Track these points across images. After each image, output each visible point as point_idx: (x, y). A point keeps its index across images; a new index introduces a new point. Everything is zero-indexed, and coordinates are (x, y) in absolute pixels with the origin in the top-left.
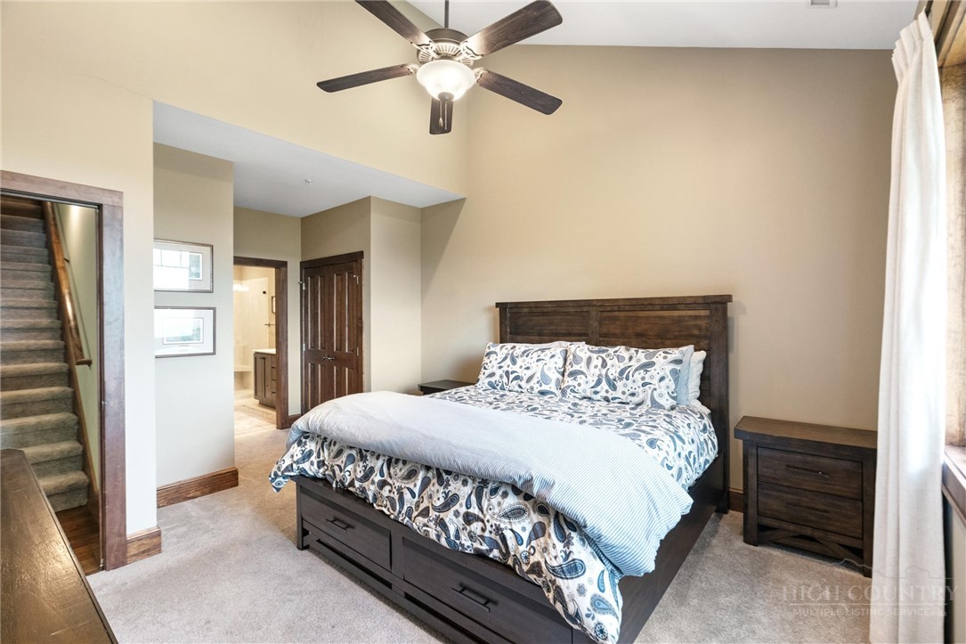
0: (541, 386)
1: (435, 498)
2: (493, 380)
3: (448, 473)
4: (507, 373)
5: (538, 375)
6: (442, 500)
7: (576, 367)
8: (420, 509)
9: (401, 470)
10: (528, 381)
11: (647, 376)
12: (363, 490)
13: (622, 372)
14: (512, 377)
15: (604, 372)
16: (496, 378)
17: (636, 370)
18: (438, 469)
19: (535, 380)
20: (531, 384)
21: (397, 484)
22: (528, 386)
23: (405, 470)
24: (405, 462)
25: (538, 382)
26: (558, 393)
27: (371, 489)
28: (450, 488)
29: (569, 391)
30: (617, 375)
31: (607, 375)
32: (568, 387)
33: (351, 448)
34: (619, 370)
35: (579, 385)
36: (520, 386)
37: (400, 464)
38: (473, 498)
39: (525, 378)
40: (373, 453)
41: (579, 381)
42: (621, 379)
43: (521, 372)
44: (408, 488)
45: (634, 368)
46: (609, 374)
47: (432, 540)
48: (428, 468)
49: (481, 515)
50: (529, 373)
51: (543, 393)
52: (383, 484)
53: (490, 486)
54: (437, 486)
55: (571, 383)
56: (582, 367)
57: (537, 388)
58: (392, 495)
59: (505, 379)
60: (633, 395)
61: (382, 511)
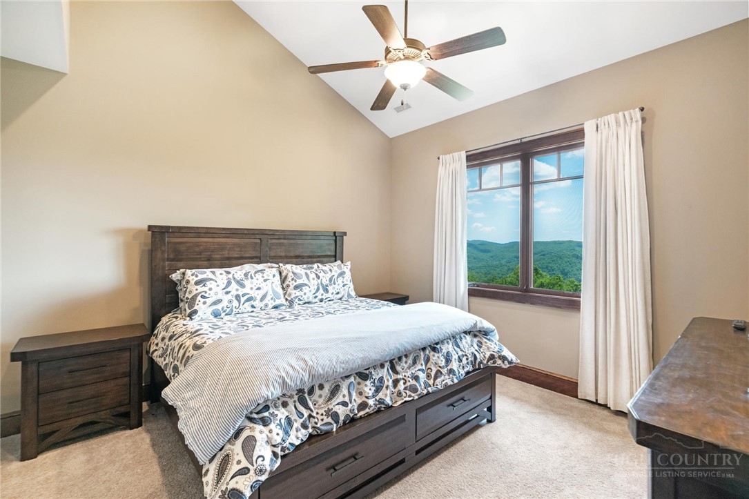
0: (275, 301)
1: (440, 362)
2: (219, 307)
3: (437, 344)
4: (238, 298)
5: (270, 292)
6: (444, 360)
7: (299, 282)
8: (433, 376)
9: (406, 362)
10: (262, 299)
11: (344, 280)
12: (381, 402)
13: (330, 280)
14: (243, 299)
15: (319, 281)
16: (225, 304)
17: (338, 278)
18: (430, 346)
19: (269, 297)
20: (266, 301)
21: (409, 374)
22: (262, 305)
23: (410, 361)
24: (406, 356)
25: (272, 299)
26: (287, 304)
27: (387, 396)
28: (443, 351)
29: (297, 300)
30: (328, 282)
31: (322, 284)
32: (297, 297)
33: (348, 377)
34: (328, 279)
35: (305, 294)
36: (253, 306)
37: (404, 359)
38: (456, 348)
39: (259, 298)
40: (374, 367)
41: (305, 291)
42: (331, 285)
43: (253, 293)
44: (419, 370)
45: (336, 276)
46: (323, 282)
47: (451, 385)
48: (424, 349)
49: (464, 353)
50: (261, 293)
51: (276, 307)
52: (396, 382)
53: (458, 337)
54: (436, 355)
55: (298, 294)
56: (304, 280)
57: (271, 304)
58: (408, 384)
59: (235, 303)
60: (338, 293)
61: (406, 402)
